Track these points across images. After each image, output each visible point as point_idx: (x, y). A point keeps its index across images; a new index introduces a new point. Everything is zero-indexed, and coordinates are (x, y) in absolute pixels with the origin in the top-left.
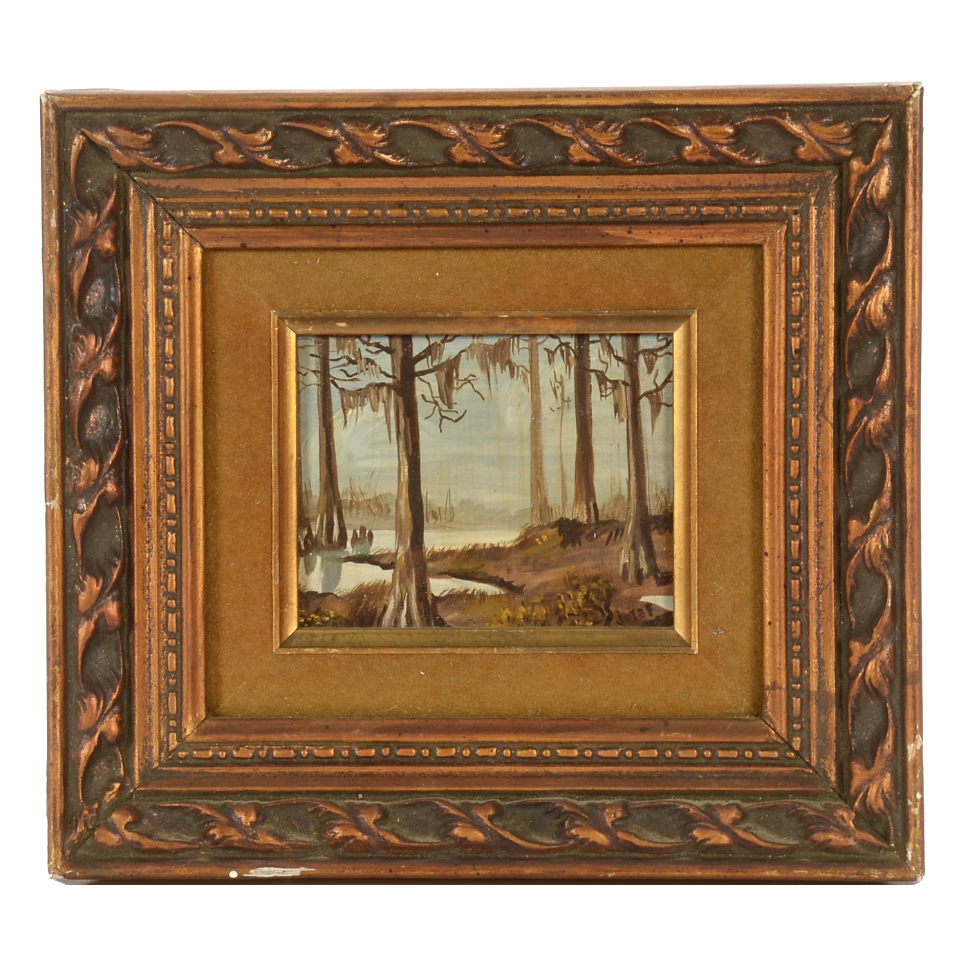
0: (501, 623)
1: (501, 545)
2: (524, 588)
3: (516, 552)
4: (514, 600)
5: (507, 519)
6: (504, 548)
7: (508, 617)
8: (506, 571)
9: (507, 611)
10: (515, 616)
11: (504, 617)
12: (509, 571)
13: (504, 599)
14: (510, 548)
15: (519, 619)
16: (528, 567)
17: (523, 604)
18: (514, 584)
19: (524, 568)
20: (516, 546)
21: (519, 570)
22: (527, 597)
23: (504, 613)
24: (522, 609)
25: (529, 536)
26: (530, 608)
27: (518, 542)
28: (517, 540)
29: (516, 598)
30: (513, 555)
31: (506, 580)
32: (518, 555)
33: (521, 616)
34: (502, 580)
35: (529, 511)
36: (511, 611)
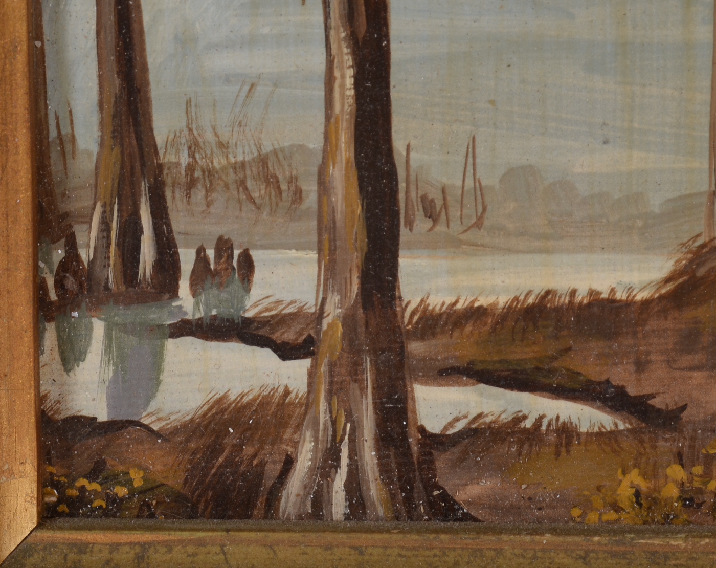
0: (616, 508)
1: (621, 295)
2: (685, 415)
3: (664, 313)
4: (654, 447)
5: (639, 223)
6: (628, 304)
7: (637, 494)
8: (632, 368)
9: (635, 477)
10: (657, 490)
11: (625, 492)
12: (641, 366)
13: (627, 443)
14: (646, 303)
15: (668, 502)
16: (698, 358)
17: (679, 458)
18: (657, 402)
19: (686, 360)
20: (661, 297)
21: (670, 363)
22: (693, 439)
23: (626, 483)
24: (677, 472)
25: (701, 272)
26: (698, 470)
27: (669, 287)
28: (667, 280)
29: (661, 443)
30: (653, 324)
31: (632, 391)
32: (669, 324)
33: (672, 491)
34: (621, 392)
35: (705, 199)
36: (644, 475)
